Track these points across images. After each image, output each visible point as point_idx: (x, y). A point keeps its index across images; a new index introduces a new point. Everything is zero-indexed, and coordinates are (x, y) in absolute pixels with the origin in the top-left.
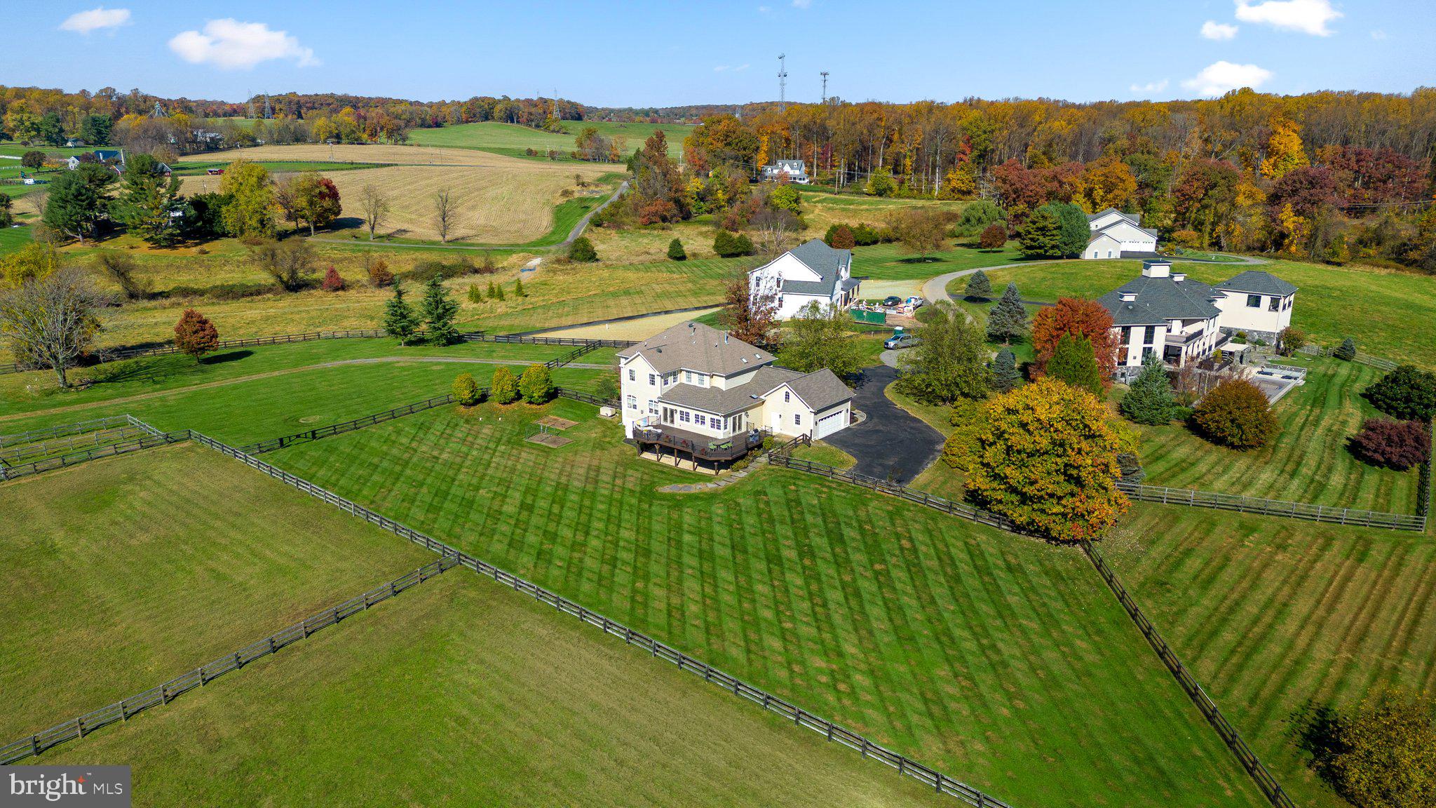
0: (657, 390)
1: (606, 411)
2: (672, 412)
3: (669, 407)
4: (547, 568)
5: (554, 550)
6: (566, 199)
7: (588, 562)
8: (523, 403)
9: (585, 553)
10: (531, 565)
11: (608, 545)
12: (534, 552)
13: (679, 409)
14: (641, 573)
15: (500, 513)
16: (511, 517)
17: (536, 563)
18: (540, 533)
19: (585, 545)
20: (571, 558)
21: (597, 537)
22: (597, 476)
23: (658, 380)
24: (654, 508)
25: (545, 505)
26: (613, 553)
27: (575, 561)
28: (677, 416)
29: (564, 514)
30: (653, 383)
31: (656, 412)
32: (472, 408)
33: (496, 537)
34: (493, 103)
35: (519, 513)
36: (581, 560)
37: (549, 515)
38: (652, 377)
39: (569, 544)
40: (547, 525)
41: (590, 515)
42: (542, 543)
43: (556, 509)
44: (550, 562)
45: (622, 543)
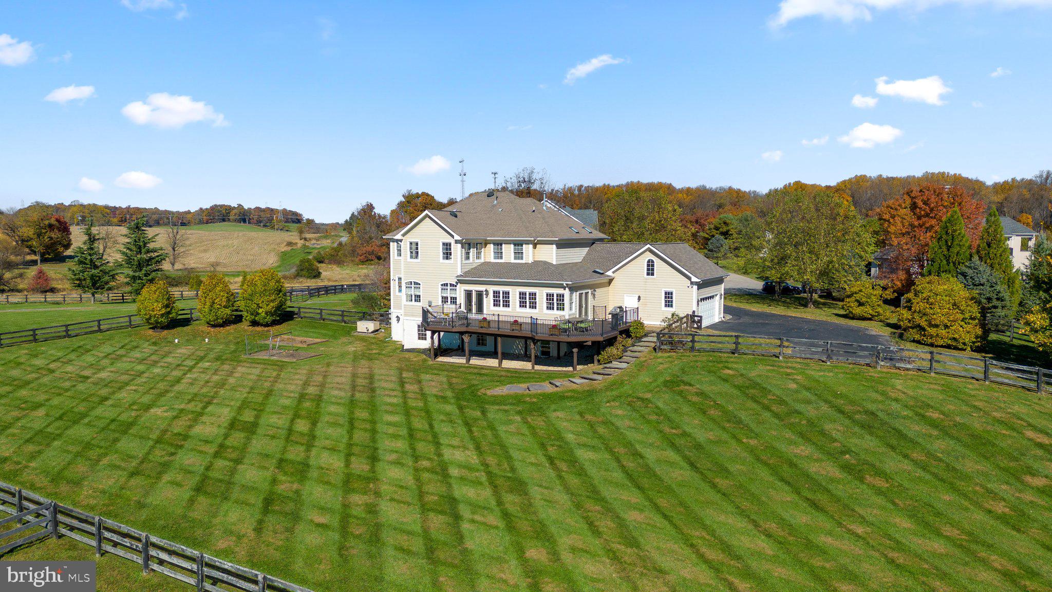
0: (458, 263)
1: (365, 326)
2: (480, 295)
3: (474, 288)
4: (290, 530)
5: (305, 493)
6: (290, 248)
7: (389, 512)
8: (244, 325)
9: (377, 494)
10: (248, 528)
11: (426, 476)
12: (257, 500)
13: (491, 289)
14: (524, 525)
15: (186, 437)
16: (207, 442)
17: (260, 522)
18: (272, 464)
19: (375, 480)
20: (346, 506)
21: (398, 463)
22: (371, 383)
23: (457, 250)
24: (490, 415)
25: (280, 423)
26: (443, 490)
27: (356, 511)
28: (488, 302)
29: (318, 433)
30: (447, 255)
31: (454, 300)
32: (166, 332)
33: (166, 477)
34: (229, 209)
35: (226, 436)
36: (372, 510)
37: (289, 435)
38: (447, 247)
39: (337, 479)
40: (284, 450)
41: (374, 431)
42: (274, 481)
43: (302, 426)
44: (296, 517)
45: (454, 472)
